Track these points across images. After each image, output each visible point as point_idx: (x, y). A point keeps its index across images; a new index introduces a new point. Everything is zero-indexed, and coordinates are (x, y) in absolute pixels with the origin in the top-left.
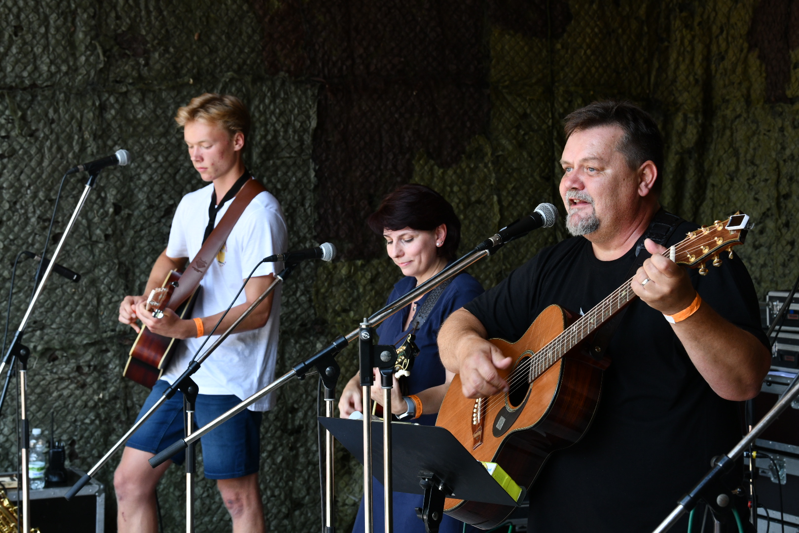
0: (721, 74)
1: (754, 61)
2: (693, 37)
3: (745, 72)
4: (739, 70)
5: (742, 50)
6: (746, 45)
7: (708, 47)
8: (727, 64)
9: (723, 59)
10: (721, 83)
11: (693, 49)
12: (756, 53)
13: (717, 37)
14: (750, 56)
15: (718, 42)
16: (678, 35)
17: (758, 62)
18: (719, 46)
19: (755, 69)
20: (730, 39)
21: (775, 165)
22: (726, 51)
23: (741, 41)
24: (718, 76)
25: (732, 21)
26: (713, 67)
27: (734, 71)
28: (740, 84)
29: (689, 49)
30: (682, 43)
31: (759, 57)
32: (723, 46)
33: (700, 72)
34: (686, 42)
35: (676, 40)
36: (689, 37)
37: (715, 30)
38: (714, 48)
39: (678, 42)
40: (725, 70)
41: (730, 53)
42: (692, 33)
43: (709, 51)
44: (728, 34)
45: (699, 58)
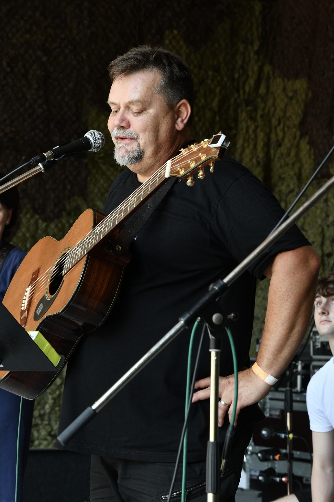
0: (279, 158)
1: (305, 146)
2: (257, 127)
3: (297, 155)
4: (293, 153)
5: (295, 138)
6: (298, 133)
7: (268, 135)
8: (283, 149)
9: (280, 145)
10: (279, 165)
11: (256, 137)
12: (306, 139)
13: (276, 127)
14: (302, 142)
15: (276, 132)
16: (244, 125)
17: (308, 147)
18: (277, 135)
19: (305, 152)
20: (286, 129)
21: (320, 230)
22: (283, 139)
23: (295, 130)
24: (276, 159)
25: (288, 114)
26: (272, 152)
27: (288, 155)
28: (293, 164)
29: (253, 136)
30: (247, 131)
31: (309, 143)
32: (281, 135)
33: (261, 155)
34: (251, 131)
35: (242, 129)
36: (253, 127)
37: (274, 122)
38: (273, 137)
39: (244, 131)
40: (282, 155)
41: (286, 140)
42: (256, 124)
43: (269, 139)
44: (284, 125)
45: (260, 144)
